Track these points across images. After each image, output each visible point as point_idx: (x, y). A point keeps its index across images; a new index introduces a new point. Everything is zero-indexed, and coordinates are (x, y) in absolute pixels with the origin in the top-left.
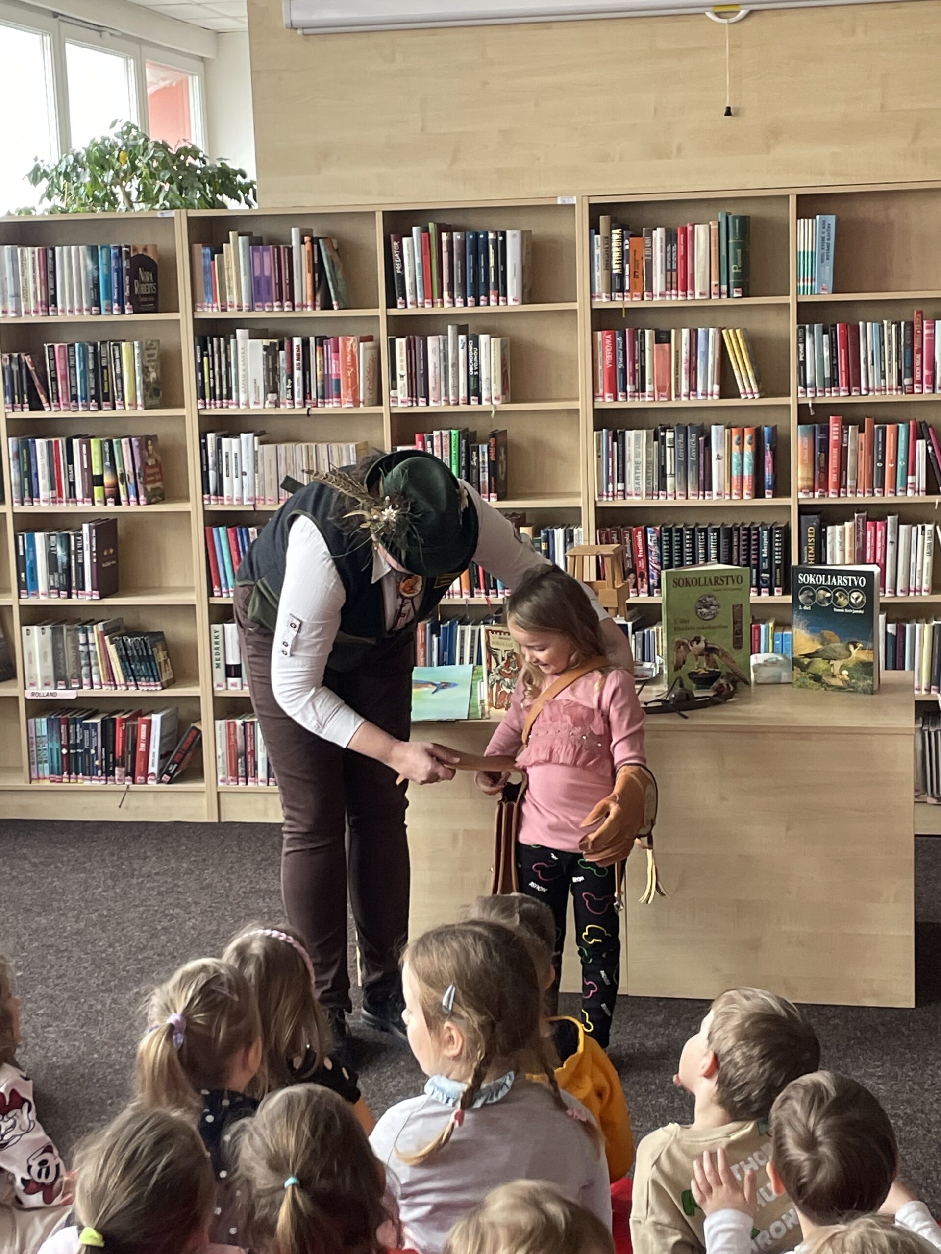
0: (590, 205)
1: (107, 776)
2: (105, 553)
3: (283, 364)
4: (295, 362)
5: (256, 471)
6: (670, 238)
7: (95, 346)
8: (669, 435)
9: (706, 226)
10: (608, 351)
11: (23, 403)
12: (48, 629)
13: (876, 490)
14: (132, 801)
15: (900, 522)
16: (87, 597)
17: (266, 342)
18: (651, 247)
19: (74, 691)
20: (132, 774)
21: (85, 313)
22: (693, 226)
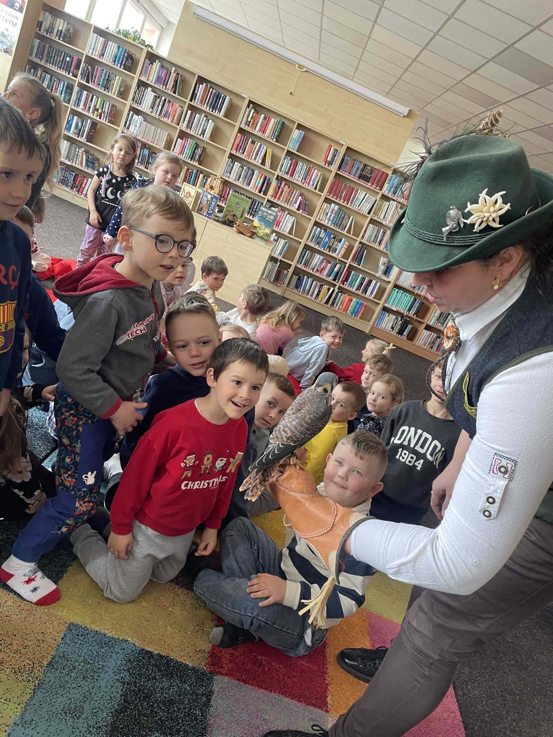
0: (250, 100)
1: (71, 189)
2: (92, 130)
3: (157, 102)
4: (161, 103)
5: (140, 127)
6: (265, 118)
7: (110, 73)
8: (245, 168)
9: (275, 120)
10: (239, 139)
11: (84, 79)
12: (69, 143)
13: (286, 203)
14: (76, 198)
15: (288, 214)
16: (83, 140)
17: (155, 94)
18: (260, 118)
19: (70, 163)
20: (78, 191)
21: (110, 63)
22: (271, 118)
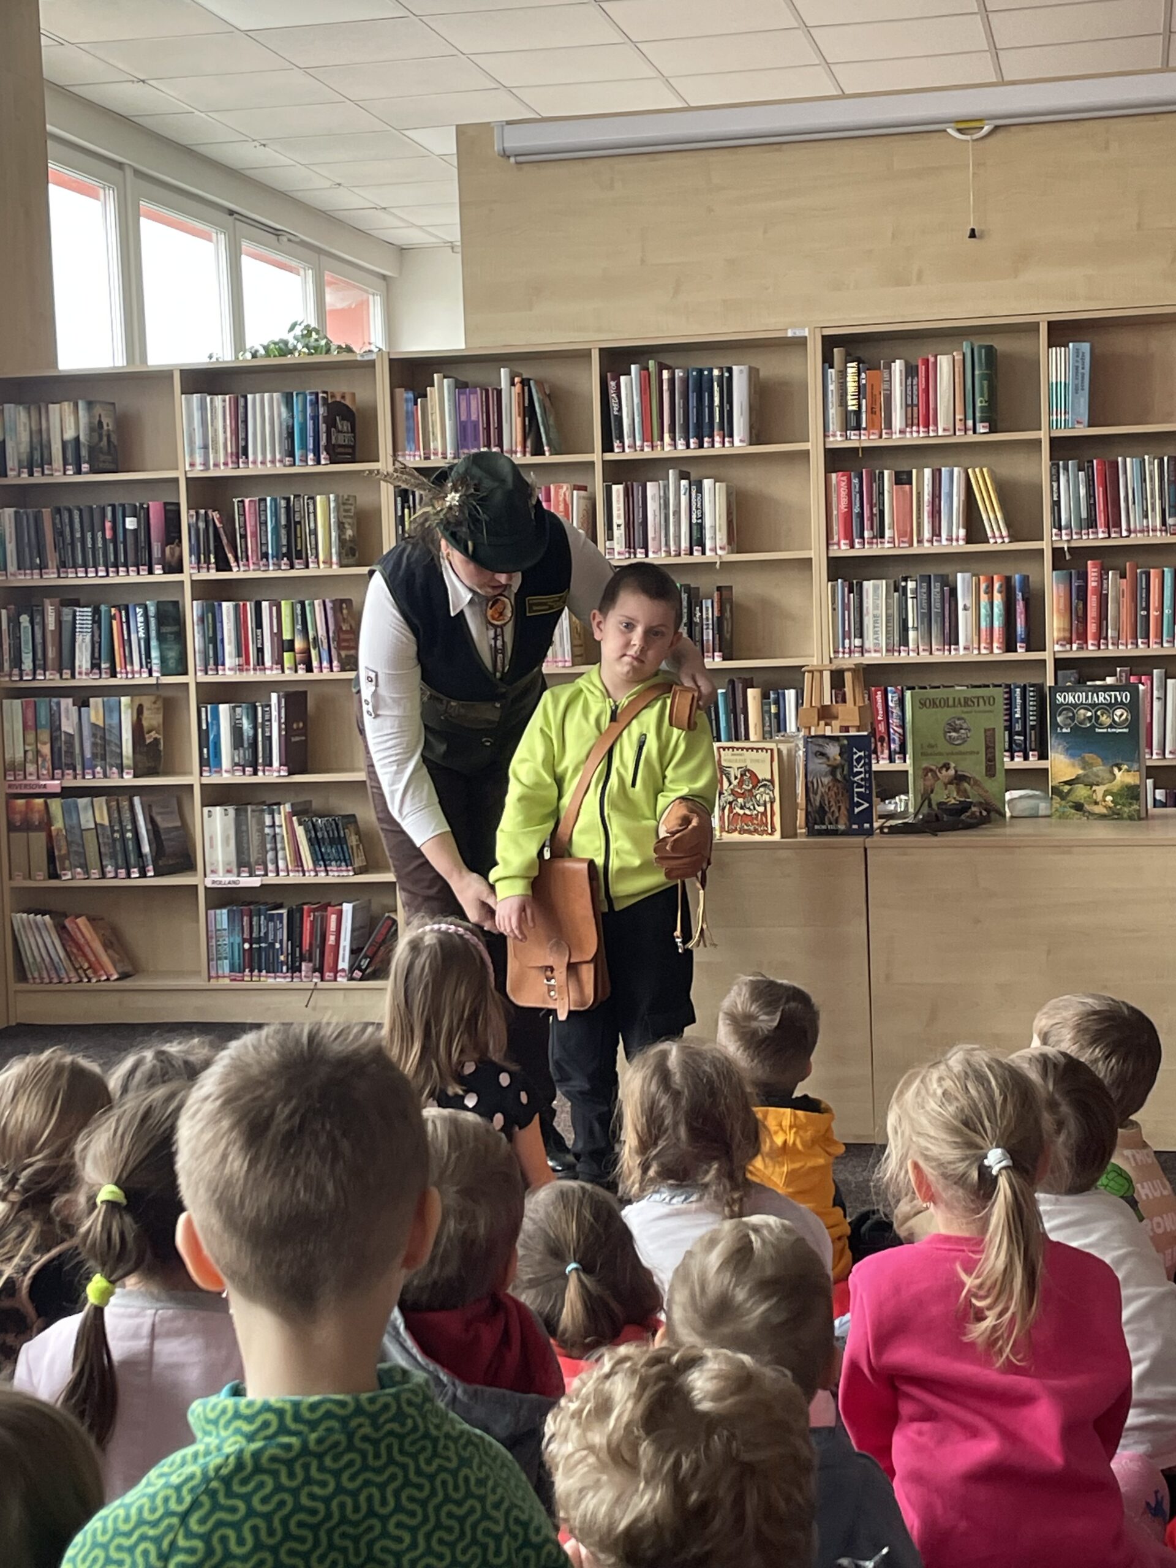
0: (823, 337)
1: (293, 973)
2: (295, 726)
6: (911, 371)
7: (288, 500)
8: (911, 585)
9: (950, 357)
10: (843, 493)
11: (209, 563)
12: (231, 810)
13: (1140, 641)
14: (320, 1001)
15: (1168, 675)
16: (275, 774)
18: (890, 381)
19: (259, 879)
20: (320, 970)
21: (278, 464)
22: (936, 357)
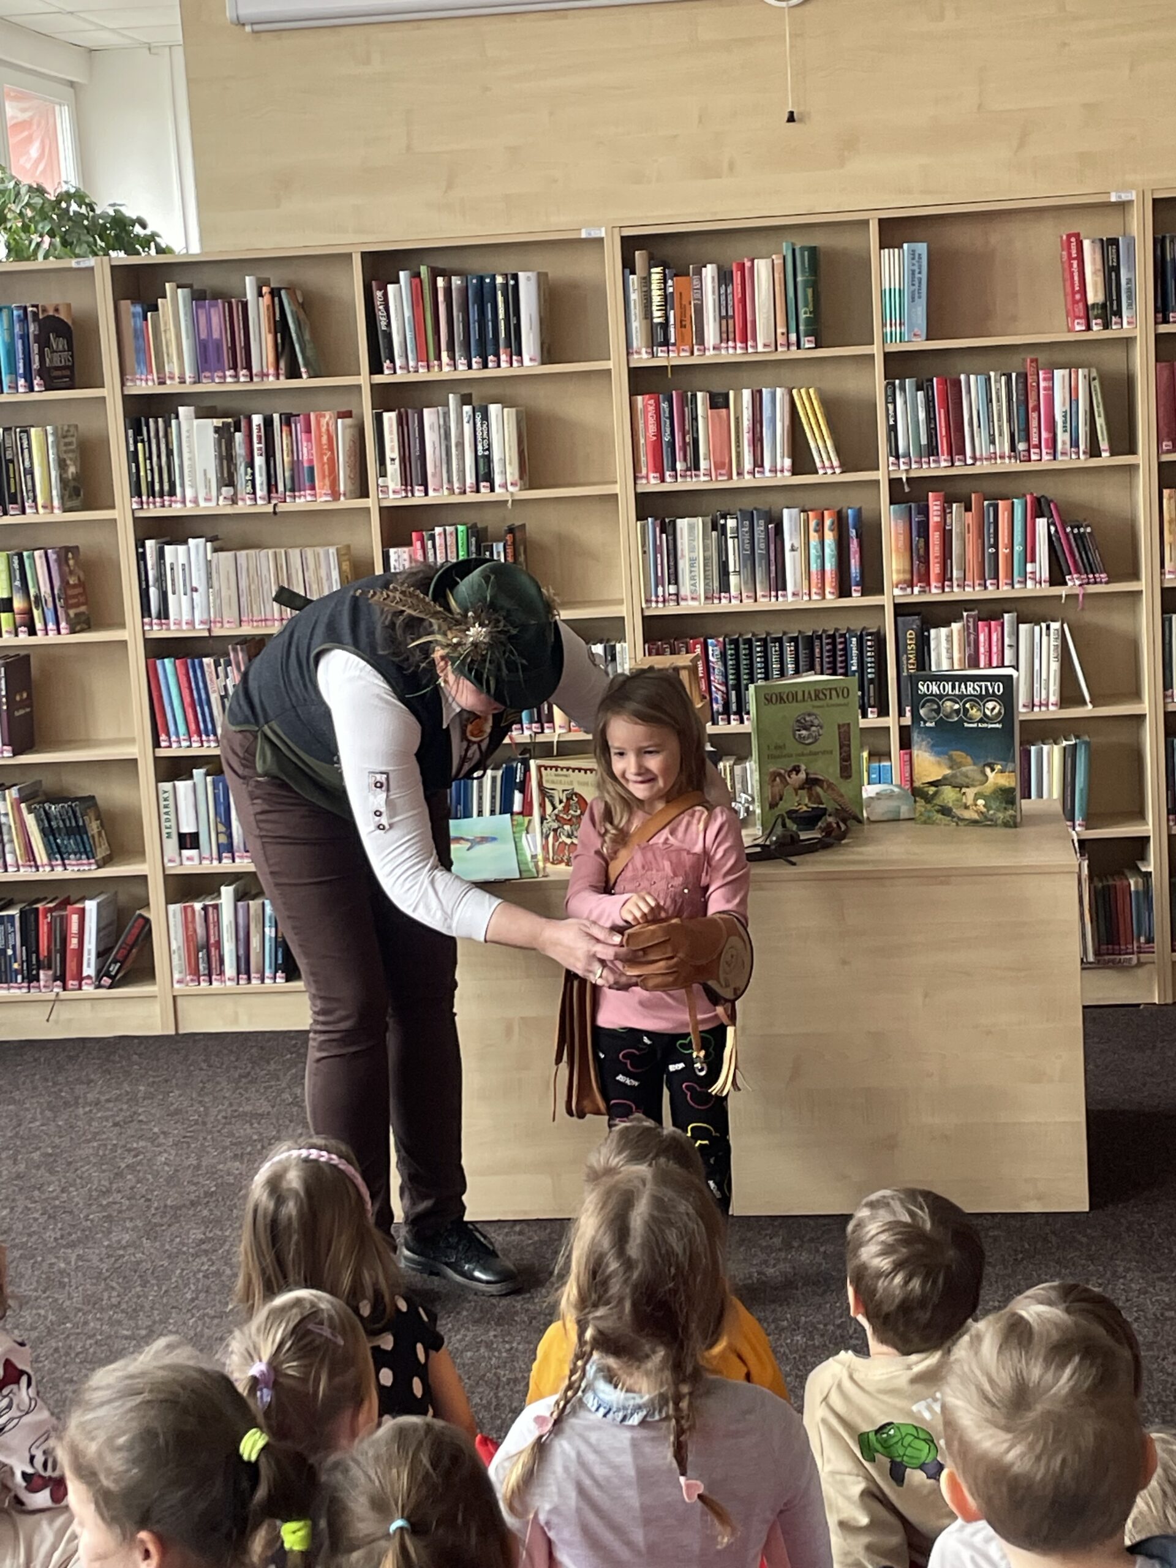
0: (623, 238)
1: (30, 982)
2: (18, 698)
3: (240, 449)
4: (256, 446)
5: (210, 586)
6: (724, 277)
8: (731, 523)
9: (769, 261)
10: (651, 421)
13: (988, 582)
14: (63, 1013)
15: (1020, 620)
17: (217, 422)
18: (701, 289)
20: (62, 978)
22: (752, 261)
